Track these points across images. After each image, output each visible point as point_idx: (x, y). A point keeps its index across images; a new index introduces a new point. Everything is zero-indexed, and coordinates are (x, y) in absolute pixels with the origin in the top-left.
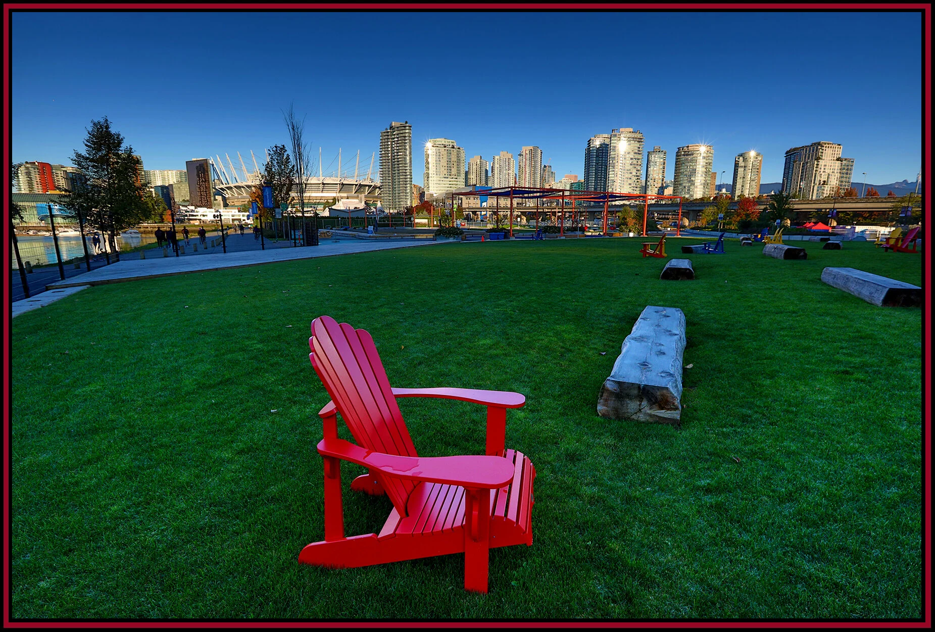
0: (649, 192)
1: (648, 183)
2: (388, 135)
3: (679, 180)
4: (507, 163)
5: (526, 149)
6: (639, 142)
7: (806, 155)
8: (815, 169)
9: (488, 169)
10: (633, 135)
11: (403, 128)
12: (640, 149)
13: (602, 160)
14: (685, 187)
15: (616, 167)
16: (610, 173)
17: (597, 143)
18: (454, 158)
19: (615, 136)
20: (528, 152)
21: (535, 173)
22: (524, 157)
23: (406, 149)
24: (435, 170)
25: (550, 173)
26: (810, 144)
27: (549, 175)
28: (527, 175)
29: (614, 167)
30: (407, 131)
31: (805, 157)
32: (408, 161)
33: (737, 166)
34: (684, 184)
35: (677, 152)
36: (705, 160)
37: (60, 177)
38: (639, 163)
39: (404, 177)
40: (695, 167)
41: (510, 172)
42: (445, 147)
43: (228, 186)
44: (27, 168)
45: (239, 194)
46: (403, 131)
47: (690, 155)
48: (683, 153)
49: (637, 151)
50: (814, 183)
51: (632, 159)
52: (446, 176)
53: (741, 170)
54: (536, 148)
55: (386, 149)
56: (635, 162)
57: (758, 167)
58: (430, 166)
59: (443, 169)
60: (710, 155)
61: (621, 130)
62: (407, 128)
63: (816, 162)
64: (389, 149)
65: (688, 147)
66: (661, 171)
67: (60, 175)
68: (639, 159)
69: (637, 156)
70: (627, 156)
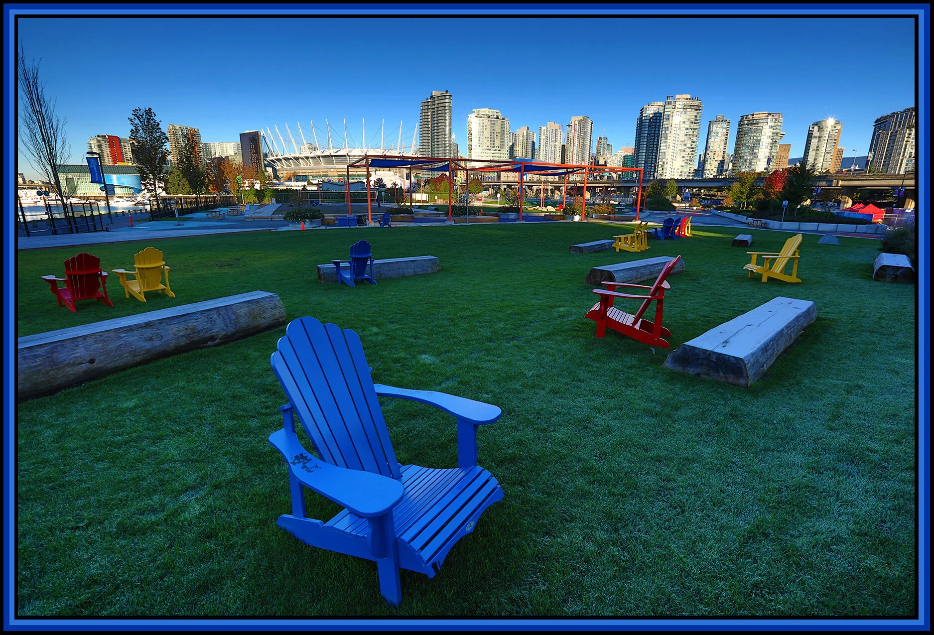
0: (707, 166)
1: (707, 156)
2: (428, 105)
3: (740, 152)
4: (554, 135)
5: (575, 120)
6: (697, 110)
7: (896, 123)
8: (906, 139)
9: (535, 141)
10: (689, 102)
11: (443, 97)
12: (698, 118)
13: (655, 131)
14: (746, 160)
15: (669, 138)
16: (662, 145)
17: (651, 111)
18: (498, 129)
19: (669, 103)
20: (577, 123)
21: (584, 145)
22: (573, 128)
23: (446, 120)
24: (478, 142)
25: (606, 146)
26: (903, 110)
27: (604, 148)
28: (575, 148)
29: (666, 138)
30: (447, 101)
31: (895, 125)
32: (447, 132)
33: (810, 136)
34: (745, 158)
35: (740, 121)
36: (771, 130)
37: (127, 150)
38: (695, 133)
39: (443, 148)
40: (759, 138)
41: (556, 143)
42: (489, 117)
43: (277, 158)
44: (99, 141)
45: (288, 166)
46: (444, 101)
47: (755, 124)
48: (746, 122)
49: (693, 120)
50: (903, 156)
51: (687, 129)
52: (489, 148)
53: (814, 142)
54: (586, 118)
55: (426, 120)
56: (690, 132)
57: (836, 138)
58: (473, 137)
59: (486, 141)
60: (779, 124)
61: (677, 96)
62: (448, 97)
63: (908, 131)
64: (429, 120)
65: (753, 115)
66: (723, 143)
67: (127, 147)
68: (695, 129)
69: (693, 126)
70: (683, 125)
